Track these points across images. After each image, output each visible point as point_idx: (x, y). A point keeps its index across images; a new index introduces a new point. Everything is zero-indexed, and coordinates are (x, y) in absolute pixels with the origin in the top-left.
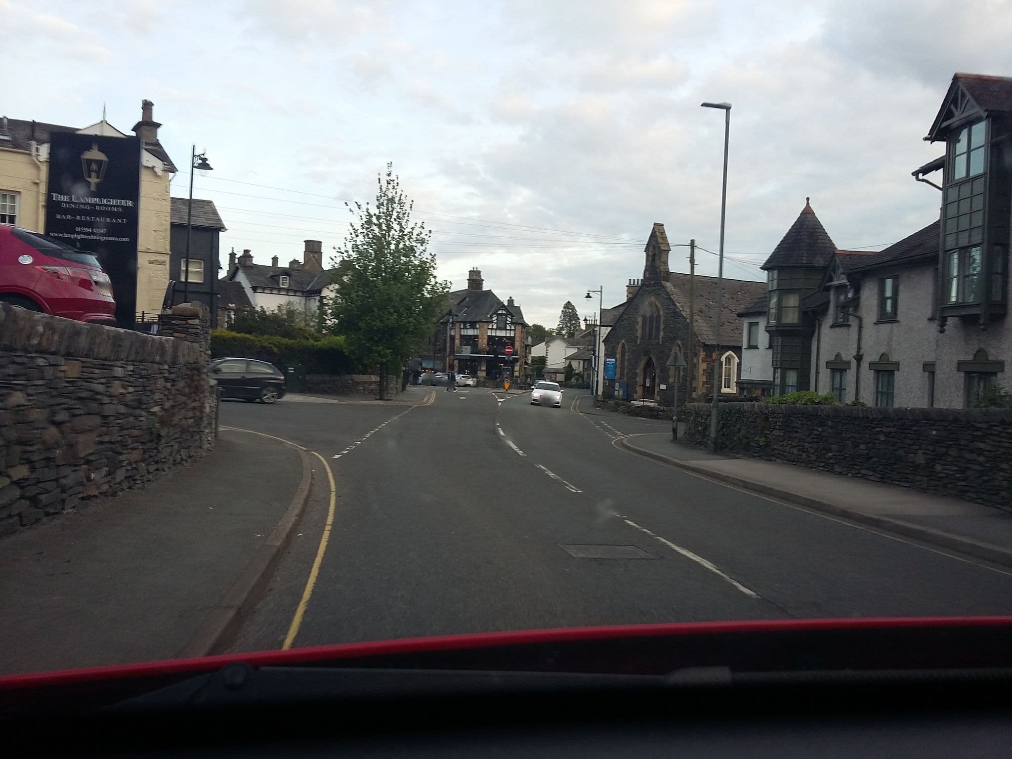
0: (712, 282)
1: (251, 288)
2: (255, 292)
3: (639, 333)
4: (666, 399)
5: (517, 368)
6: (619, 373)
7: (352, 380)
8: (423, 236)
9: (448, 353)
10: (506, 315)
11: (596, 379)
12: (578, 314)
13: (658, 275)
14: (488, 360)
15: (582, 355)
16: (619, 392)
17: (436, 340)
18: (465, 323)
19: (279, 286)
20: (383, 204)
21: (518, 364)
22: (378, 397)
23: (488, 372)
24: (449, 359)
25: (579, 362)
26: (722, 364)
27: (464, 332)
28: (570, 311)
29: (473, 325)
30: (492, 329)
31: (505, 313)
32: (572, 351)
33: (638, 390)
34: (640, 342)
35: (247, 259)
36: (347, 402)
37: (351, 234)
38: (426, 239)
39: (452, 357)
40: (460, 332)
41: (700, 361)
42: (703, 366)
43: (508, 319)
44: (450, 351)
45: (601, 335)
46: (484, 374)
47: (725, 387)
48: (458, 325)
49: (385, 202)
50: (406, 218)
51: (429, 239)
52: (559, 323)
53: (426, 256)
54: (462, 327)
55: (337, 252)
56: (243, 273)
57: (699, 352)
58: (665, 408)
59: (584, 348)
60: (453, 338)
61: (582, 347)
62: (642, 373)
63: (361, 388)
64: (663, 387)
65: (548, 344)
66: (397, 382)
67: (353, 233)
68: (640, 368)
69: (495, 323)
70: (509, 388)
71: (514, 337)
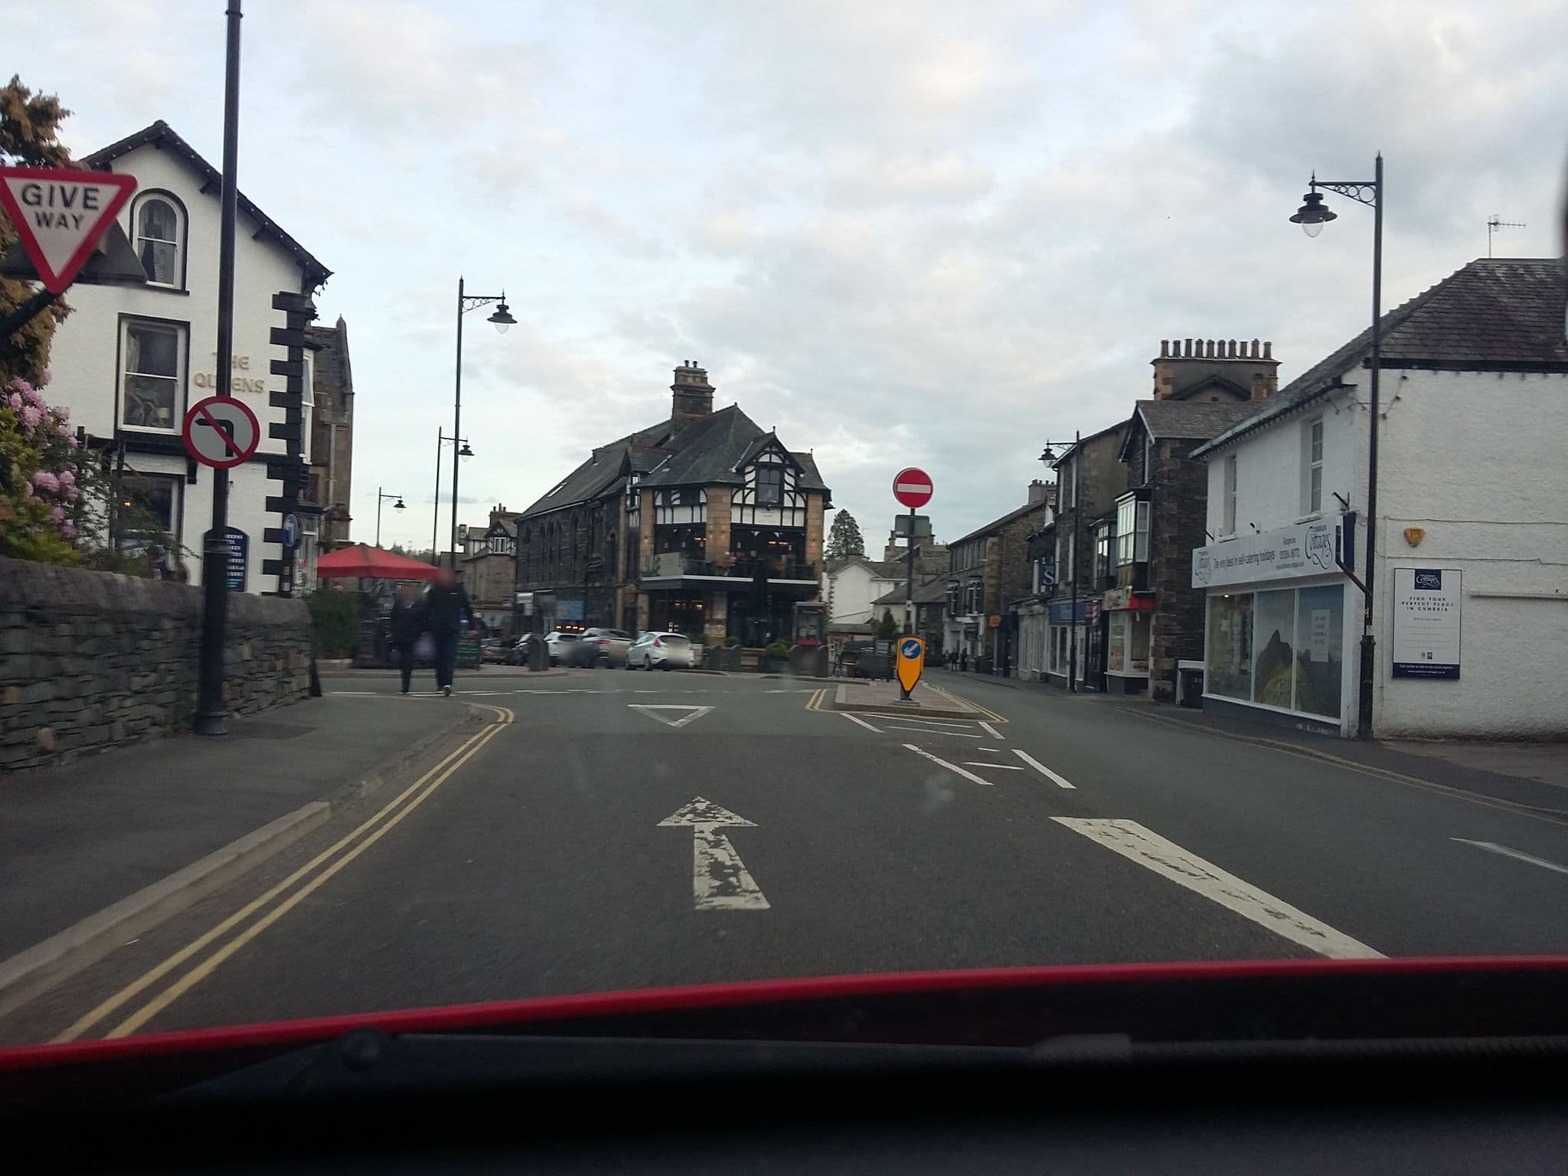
9: (621, 575)
10: (781, 469)
12: (859, 531)
14: (733, 592)
17: (591, 547)
18: (666, 490)
23: (732, 625)
24: (624, 594)
27: (665, 518)
28: (846, 527)
29: (690, 496)
30: (743, 506)
31: (780, 461)
32: (885, 588)
39: (632, 587)
40: (655, 517)
43: (788, 478)
46: (721, 630)
48: (647, 498)
54: (659, 502)
69: (751, 489)
71: (804, 529)
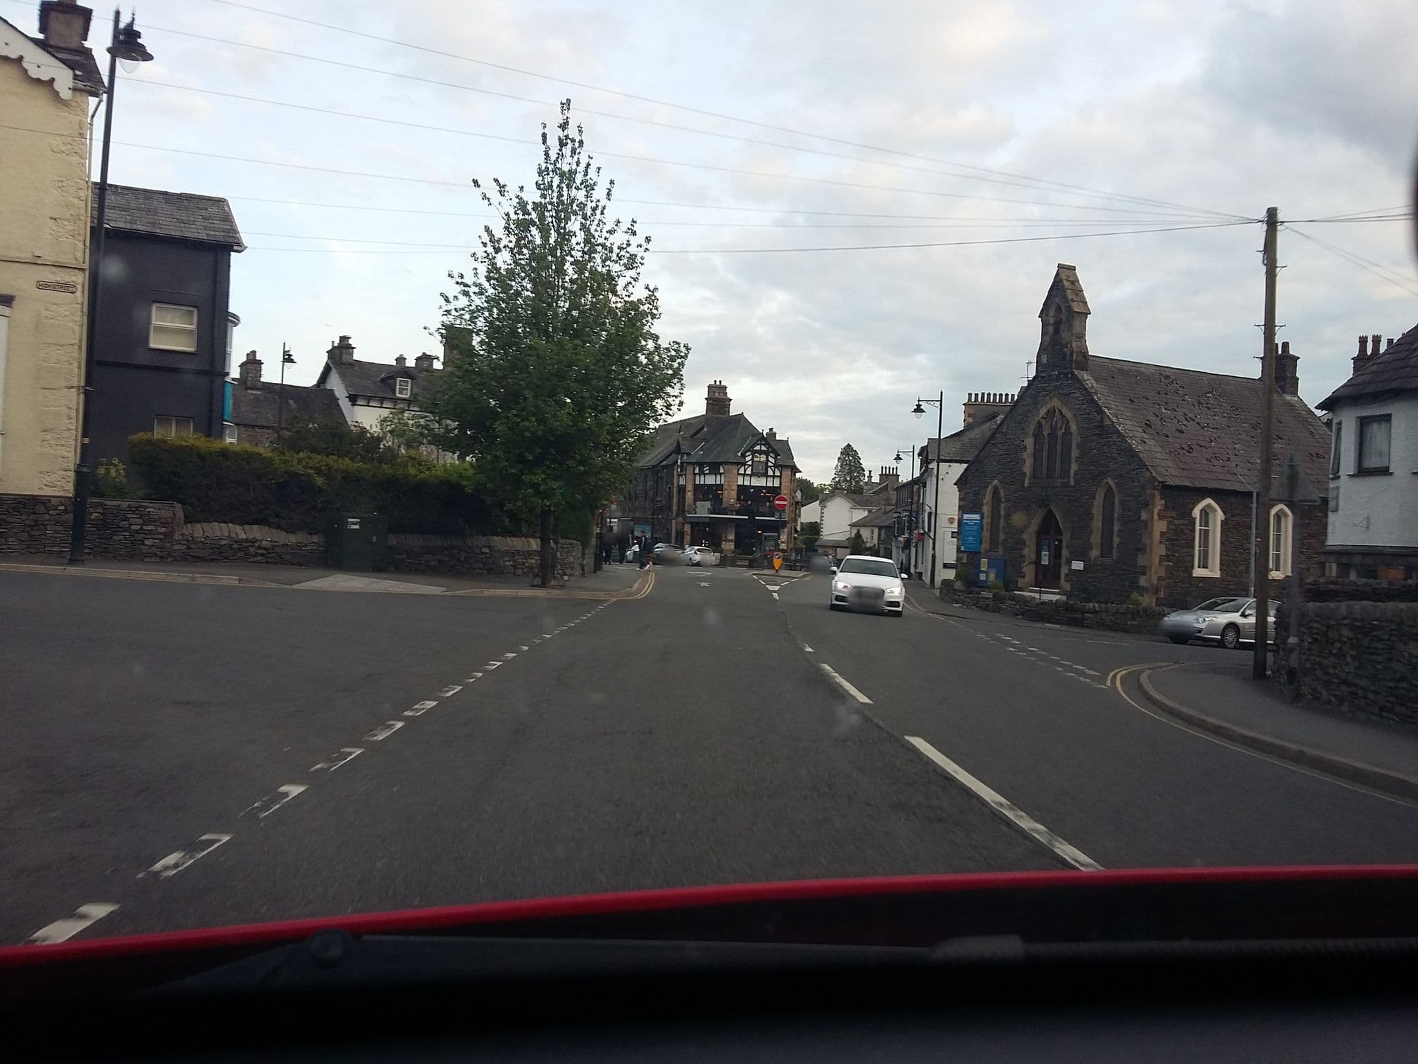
0: (1160, 374)
1: (347, 397)
2: (354, 404)
3: (1028, 467)
4: (1083, 587)
5: (784, 538)
6: (988, 539)
7: (489, 547)
8: (632, 249)
9: (674, 514)
10: (767, 453)
11: (931, 552)
12: (861, 462)
13: (1068, 358)
14: (737, 524)
15: (876, 519)
16: (987, 573)
17: (656, 494)
18: (701, 465)
19: (395, 395)
20: (550, 187)
21: (786, 530)
22: (538, 581)
23: (738, 543)
24: (676, 523)
25: (873, 531)
26: (1194, 524)
27: (700, 480)
28: (851, 458)
29: (714, 468)
30: (744, 475)
31: (766, 449)
32: (860, 514)
33: (1027, 573)
34: (1030, 484)
35: (344, 351)
36: (462, 593)
37: (485, 245)
38: (640, 255)
39: (681, 519)
40: (695, 480)
41: (1156, 517)
42: (1160, 526)
43: (771, 459)
44: (678, 510)
45: (940, 477)
46: (731, 546)
47: (1199, 567)
48: (690, 468)
49: (556, 181)
50: (598, 216)
51: (646, 255)
52: (834, 476)
53: (639, 293)
54: (697, 471)
55: (457, 283)
56: (338, 373)
57: (1153, 497)
58: (1096, 605)
59: (877, 511)
60: (682, 490)
61: (874, 509)
62: (1034, 541)
63: (507, 563)
64: (1078, 565)
65: (823, 502)
66: (583, 554)
67: (489, 244)
68: (1030, 530)
69: (749, 465)
70: (780, 568)
71: (779, 488)
